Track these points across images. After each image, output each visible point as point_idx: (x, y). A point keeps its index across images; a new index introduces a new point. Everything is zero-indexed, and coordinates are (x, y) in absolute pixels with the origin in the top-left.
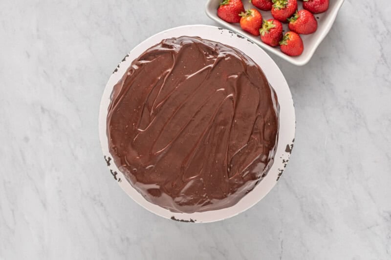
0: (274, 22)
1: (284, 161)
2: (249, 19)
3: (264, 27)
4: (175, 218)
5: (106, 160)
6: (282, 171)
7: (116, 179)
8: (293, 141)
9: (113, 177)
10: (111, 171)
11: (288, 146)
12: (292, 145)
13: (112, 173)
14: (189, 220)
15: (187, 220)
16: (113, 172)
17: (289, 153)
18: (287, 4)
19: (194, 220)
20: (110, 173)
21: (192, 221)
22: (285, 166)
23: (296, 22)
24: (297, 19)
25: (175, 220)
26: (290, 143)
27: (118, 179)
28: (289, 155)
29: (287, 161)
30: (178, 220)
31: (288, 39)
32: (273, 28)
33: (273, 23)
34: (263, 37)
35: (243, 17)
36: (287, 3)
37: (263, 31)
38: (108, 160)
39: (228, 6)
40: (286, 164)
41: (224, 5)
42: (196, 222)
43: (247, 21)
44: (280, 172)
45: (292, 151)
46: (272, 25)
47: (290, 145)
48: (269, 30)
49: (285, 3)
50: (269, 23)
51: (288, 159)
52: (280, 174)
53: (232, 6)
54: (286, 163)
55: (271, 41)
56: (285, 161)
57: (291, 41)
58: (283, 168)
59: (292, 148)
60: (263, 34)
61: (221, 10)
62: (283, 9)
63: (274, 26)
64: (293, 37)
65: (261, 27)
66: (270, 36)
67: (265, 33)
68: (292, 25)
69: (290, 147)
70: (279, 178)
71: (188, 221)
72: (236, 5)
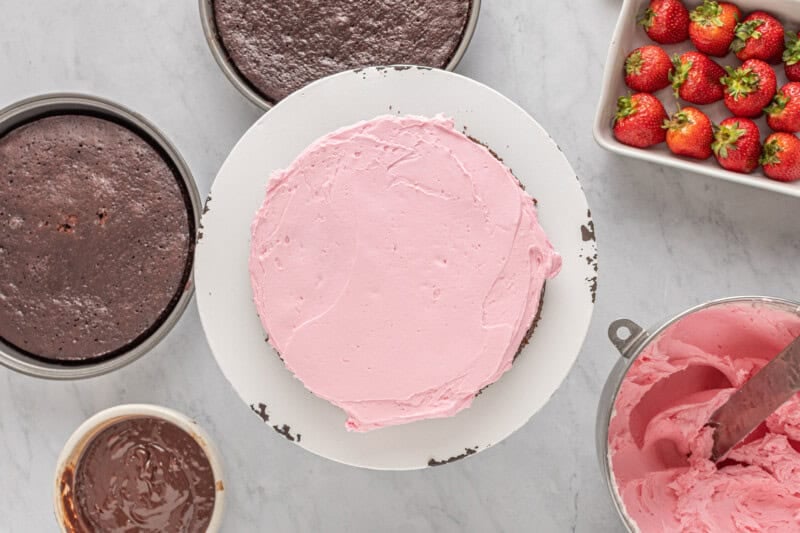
0: (741, 124)
1: (589, 260)
2: (685, 130)
3: (719, 137)
4: (437, 460)
5: (257, 412)
6: (594, 279)
7: (292, 439)
8: (589, 214)
9: (284, 437)
10: (276, 427)
11: (583, 228)
12: (591, 223)
13: (279, 431)
14: (465, 453)
15: (460, 454)
16: (280, 428)
17: (591, 241)
18: (759, 81)
19: (473, 448)
20: (276, 432)
21: (470, 452)
22: (596, 269)
23: (784, 112)
24: (786, 105)
25: (438, 464)
26: (585, 221)
27: (296, 438)
28: (595, 244)
29: (595, 257)
30: (444, 462)
31: (778, 150)
32: (743, 137)
33: (738, 127)
34: (725, 159)
35: (672, 131)
36: (757, 78)
37: (721, 147)
38: (260, 410)
39: (638, 117)
40: (595, 265)
41: (626, 118)
42: (478, 451)
43: (682, 136)
44: (592, 283)
45: (596, 235)
46: (739, 131)
47: (586, 225)
48: (735, 144)
49: (752, 82)
50: (728, 127)
51: (596, 252)
52: (594, 288)
53: (646, 115)
54: (595, 261)
55: (744, 163)
56: (592, 257)
57: (787, 154)
58: (594, 274)
59: (592, 228)
60: (724, 153)
61: (624, 128)
62: (751, 93)
63: (742, 132)
64: (788, 143)
65: (713, 140)
66: (742, 155)
67: (728, 150)
68: (778, 120)
69: (589, 228)
70: (594, 295)
71: (462, 456)
72: (651, 110)
